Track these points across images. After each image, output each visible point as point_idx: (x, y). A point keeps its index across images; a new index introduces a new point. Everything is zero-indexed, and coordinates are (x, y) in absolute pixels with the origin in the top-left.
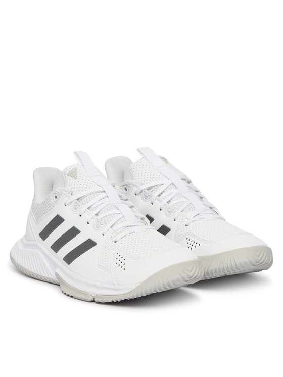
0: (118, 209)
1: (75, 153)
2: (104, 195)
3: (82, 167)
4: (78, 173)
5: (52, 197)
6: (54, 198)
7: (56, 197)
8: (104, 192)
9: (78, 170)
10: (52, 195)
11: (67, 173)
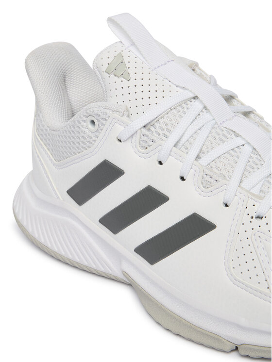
0: (237, 135)
1: (110, 20)
2: (197, 106)
3: (132, 48)
4: (128, 65)
5: (84, 124)
6: (90, 126)
7: (93, 122)
8: (195, 98)
9: (126, 60)
10: (85, 118)
11: (104, 68)
